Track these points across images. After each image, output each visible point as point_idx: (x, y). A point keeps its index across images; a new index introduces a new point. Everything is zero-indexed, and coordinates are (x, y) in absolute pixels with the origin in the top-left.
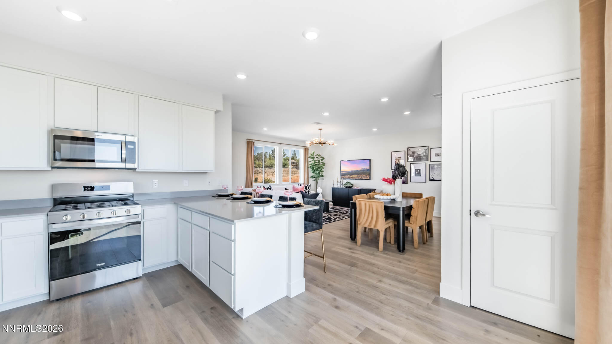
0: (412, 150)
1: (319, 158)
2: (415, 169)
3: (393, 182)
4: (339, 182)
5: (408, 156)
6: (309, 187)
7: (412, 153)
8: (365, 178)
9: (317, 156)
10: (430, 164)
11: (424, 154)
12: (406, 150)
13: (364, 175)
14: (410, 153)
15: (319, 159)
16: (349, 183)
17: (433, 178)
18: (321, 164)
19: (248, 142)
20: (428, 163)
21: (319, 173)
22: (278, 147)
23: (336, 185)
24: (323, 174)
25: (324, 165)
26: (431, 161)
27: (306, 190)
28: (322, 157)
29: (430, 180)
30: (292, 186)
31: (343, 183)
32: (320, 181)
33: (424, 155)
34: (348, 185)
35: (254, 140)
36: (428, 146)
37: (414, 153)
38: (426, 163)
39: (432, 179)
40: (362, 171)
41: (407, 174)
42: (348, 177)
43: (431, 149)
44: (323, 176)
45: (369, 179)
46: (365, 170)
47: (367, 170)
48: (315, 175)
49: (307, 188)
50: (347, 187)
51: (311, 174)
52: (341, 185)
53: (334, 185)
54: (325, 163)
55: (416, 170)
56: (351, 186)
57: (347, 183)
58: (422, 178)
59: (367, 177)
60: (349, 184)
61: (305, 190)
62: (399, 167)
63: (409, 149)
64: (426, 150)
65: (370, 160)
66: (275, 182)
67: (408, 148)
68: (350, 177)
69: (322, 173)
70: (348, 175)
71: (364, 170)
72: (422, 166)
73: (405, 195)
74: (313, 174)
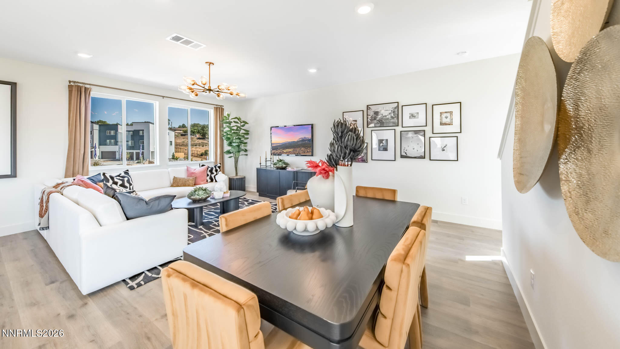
0: (374, 108)
1: (239, 122)
2: (379, 140)
3: (331, 171)
4: (268, 159)
5: (367, 118)
6: (217, 168)
7: (373, 113)
8: (304, 153)
9: (236, 120)
10: (401, 132)
11: (392, 115)
12: (365, 109)
13: (303, 149)
14: (371, 113)
15: (239, 125)
16: (281, 161)
17: (406, 153)
18: (242, 131)
19: (70, 87)
20: (399, 129)
21: (238, 146)
22: (157, 103)
23: (263, 163)
24: (247, 148)
25: (248, 134)
26: (402, 127)
27: (212, 173)
28: (244, 122)
29: (401, 158)
30: (186, 168)
31: (273, 162)
32: (241, 158)
33: (392, 117)
34: (280, 165)
35: (90, 84)
36: (398, 102)
37: (376, 113)
38: (395, 130)
39: (405, 155)
40: (300, 143)
41: (365, 151)
42: (279, 151)
43: (402, 106)
44: (246, 151)
45: (310, 154)
46: (305, 140)
47: (309, 140)
48: (233, 149)
49: (214, 171)
50: (278, 168)
51: (227, 148)
52: (271, 163)
53: (260, 164)
54: (248, 131)
55: (381, 141)
56: (284, 166)
57: (278, 160)
58: (389, 154)
59: (308, 151)
60: (280, 163)
61: (209, 173)
62: (342, 132)
63: (370, 108)
64: (396, 108)
65: (312, 125)
66: (155, 163)
67: (367, 106)
68: (283, 152)
69: (244, 146)
70: (280, 149)
71: (303, 140)
72: (388, 135)
73: (362, 193)
74: (229, 148)
